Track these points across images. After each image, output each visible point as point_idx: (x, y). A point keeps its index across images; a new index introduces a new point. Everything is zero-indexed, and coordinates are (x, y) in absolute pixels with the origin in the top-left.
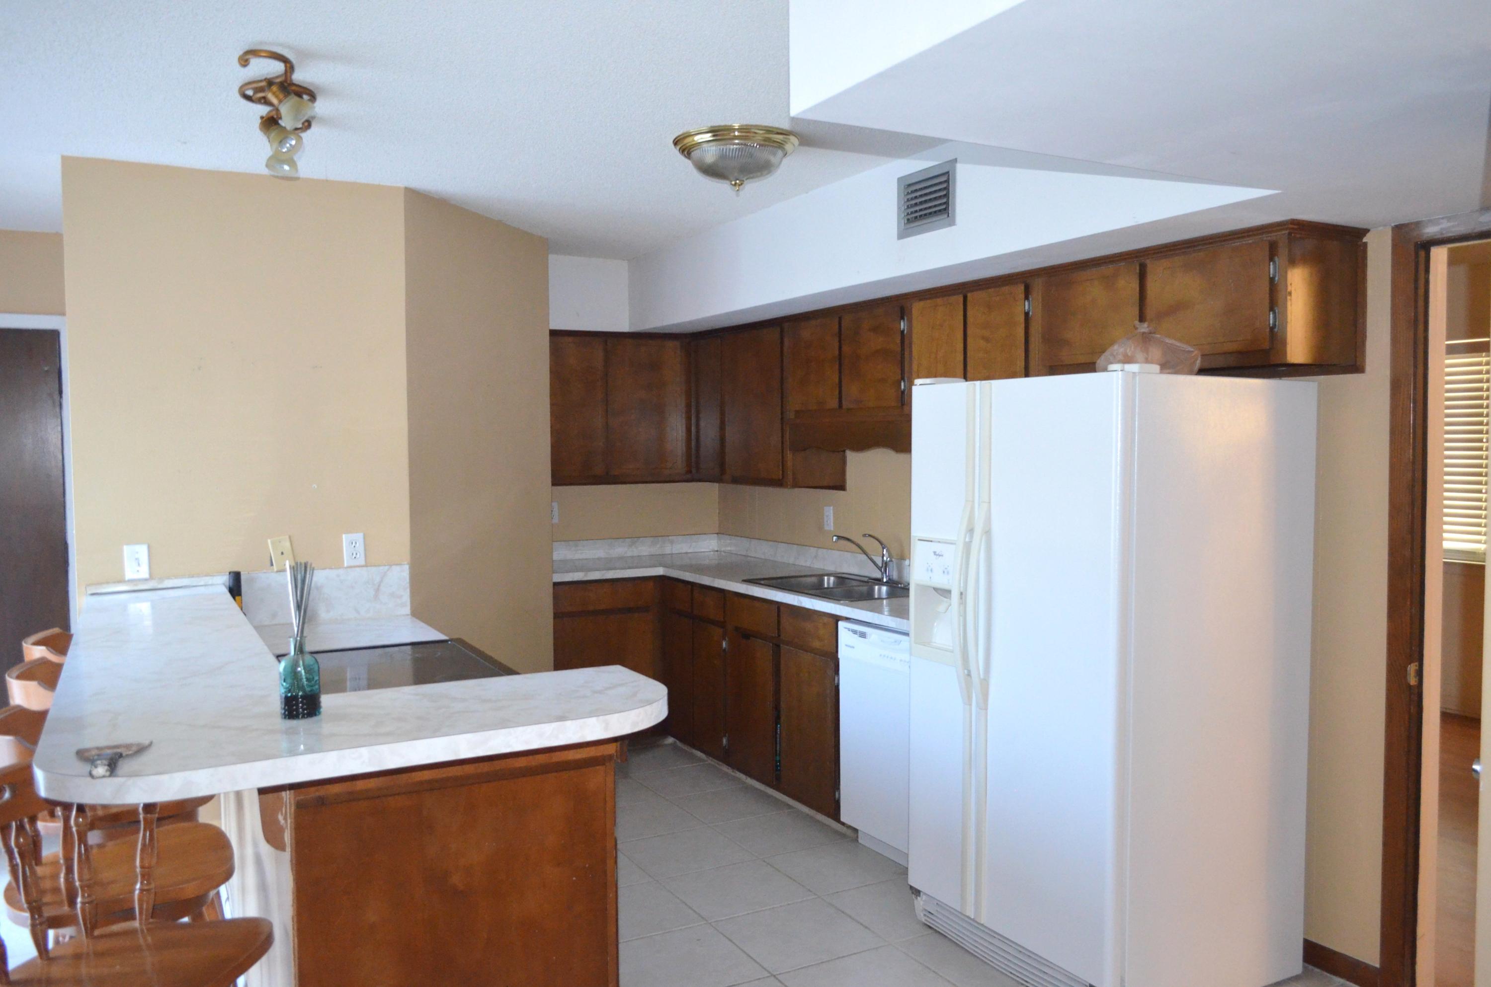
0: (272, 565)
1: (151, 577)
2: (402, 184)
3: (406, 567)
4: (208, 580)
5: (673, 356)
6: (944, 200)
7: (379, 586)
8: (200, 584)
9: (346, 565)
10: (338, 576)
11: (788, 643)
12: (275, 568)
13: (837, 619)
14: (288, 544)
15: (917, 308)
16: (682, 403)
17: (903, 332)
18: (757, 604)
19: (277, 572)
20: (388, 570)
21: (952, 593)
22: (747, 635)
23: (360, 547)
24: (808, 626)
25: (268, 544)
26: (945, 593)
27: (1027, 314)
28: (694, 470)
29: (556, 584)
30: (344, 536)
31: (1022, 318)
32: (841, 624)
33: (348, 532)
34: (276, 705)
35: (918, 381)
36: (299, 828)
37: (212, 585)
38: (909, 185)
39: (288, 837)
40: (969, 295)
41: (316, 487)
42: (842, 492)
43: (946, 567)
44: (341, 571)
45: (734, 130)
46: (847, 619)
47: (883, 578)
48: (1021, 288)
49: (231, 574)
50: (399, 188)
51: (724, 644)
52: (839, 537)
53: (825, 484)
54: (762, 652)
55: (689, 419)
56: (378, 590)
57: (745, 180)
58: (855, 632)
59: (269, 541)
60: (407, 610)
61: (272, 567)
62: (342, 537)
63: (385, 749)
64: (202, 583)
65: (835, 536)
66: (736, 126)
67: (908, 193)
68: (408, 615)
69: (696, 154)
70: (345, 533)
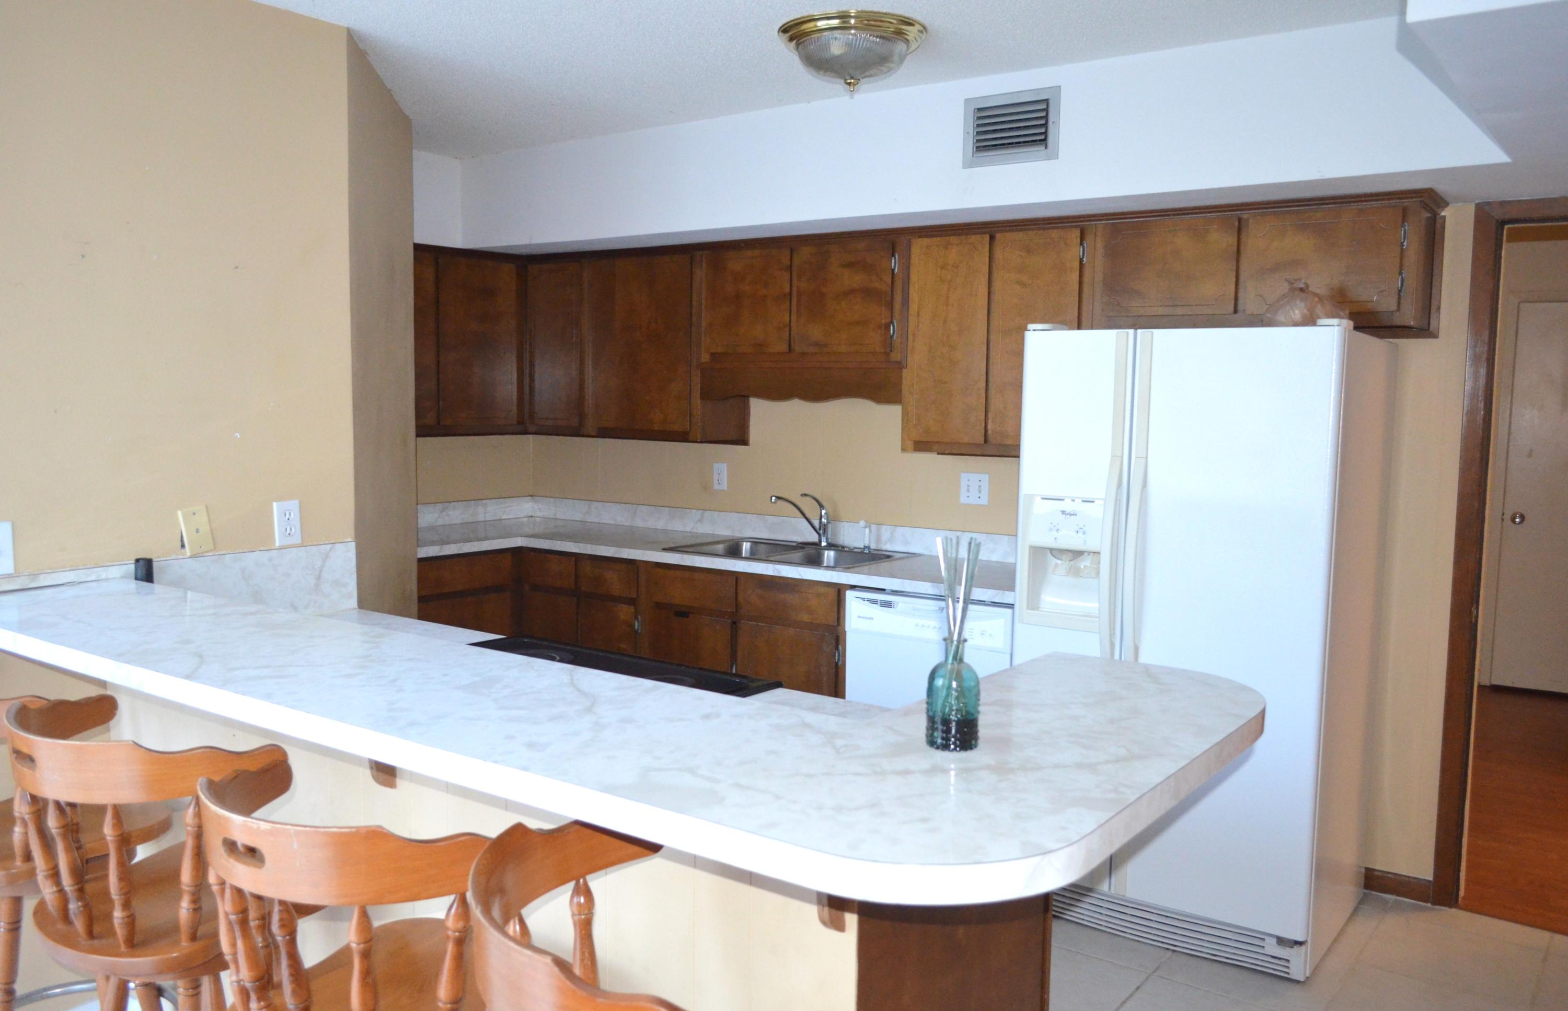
0: (183, 546)
1: (15, 573)
2: (344, 23)
3: (353, 546)
4: (103, 573)
6: (1043, 130)
7: (321, 571)
8: (89, 579)
9: (277, 544)
10: (270, 560)
11: (752, 618)
12: (189, 551)
13: (839, 591)
14: (205, 519)
17: (893, 270)
18: (699, 576)
19: (191, 557)
20: (331, 550)
21: (1101, 554)
22: (681, 612)
23: (295, 516)
24: (791, 598)
25: (177, 519)
27: (1081, 260)
29: (420, 560)
30: (275, 504)
31: (1076, 265)
32: (850, 594)
33: (279, 499)
37: (107, 579)
38: (979, 110)
40: (998, 236)
41: (239, 436)
43: (1082, 526)
44: (274, 553)
45: (851, 17)
46: (853, 587)
47: (820, 541)
48: (1076, 234)
49: (141, 563)
50: (338, 27)
52: (778, 498)
53: (730, 438)
54: (710, 631)
55: (521, 358)
56: (319, 578)
57: (861, 79)
58: (872, 602)
59: (179, 513)
60: (353, 602)
61: (183, 551)
62: (272, 507)
64: (93, 578)
65: (774, 496)
66: (853, 12)
67: (979, 118)
68: (355, 609)
70: (275, 501)
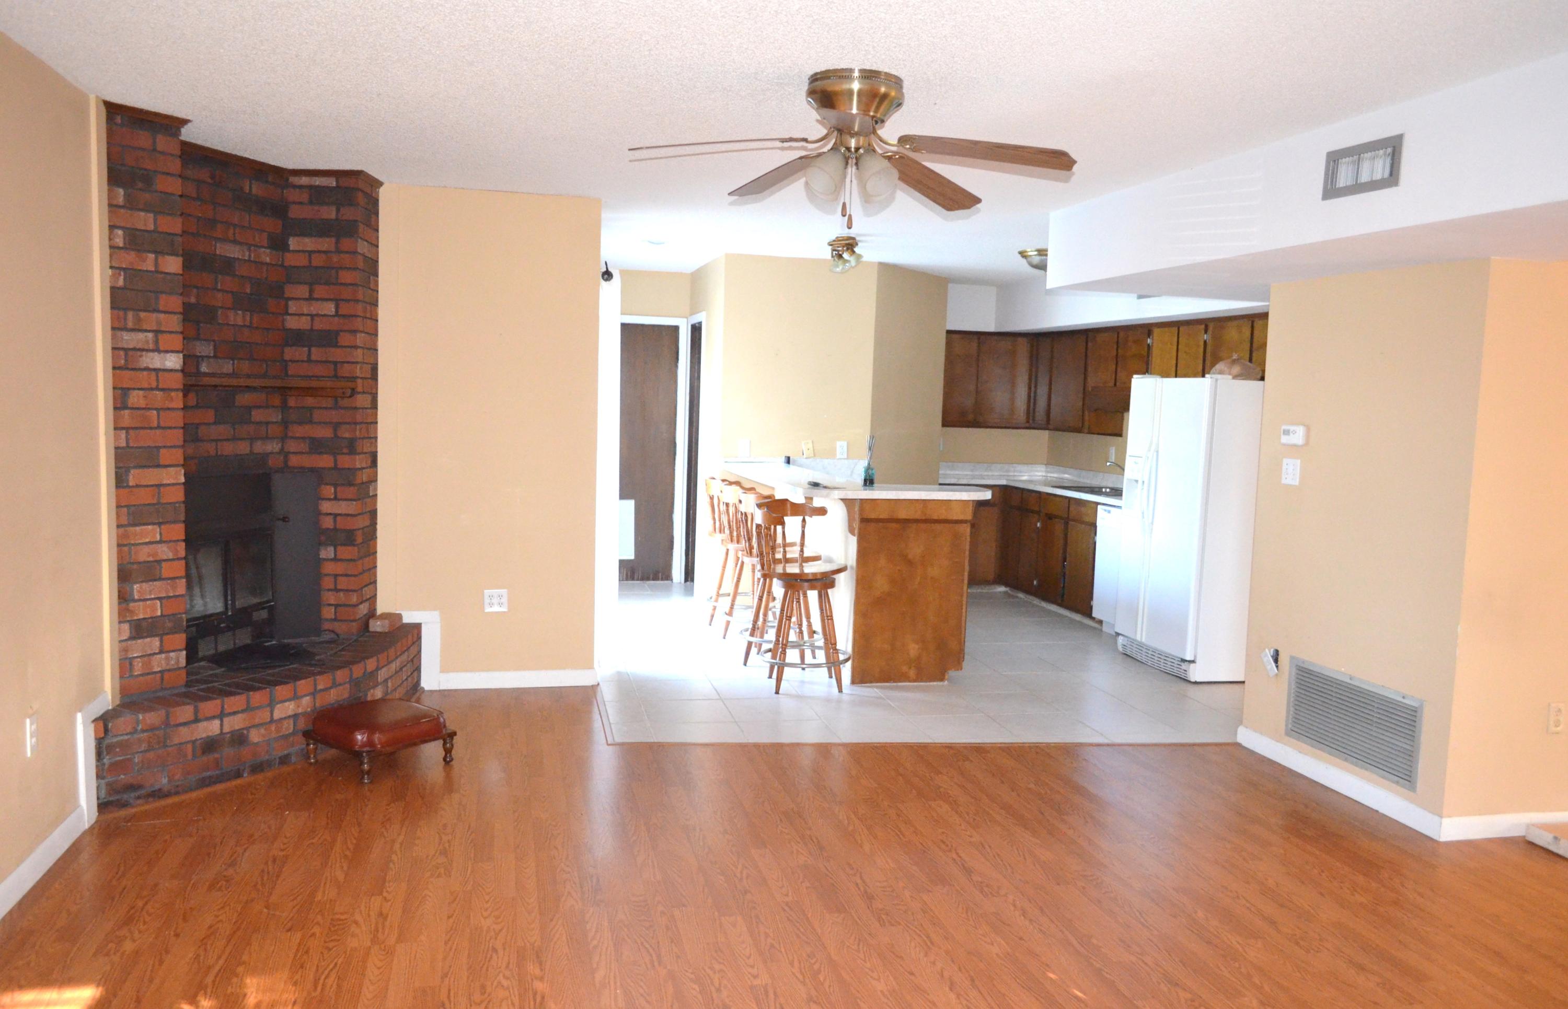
0: (803, 454)
1: (750, 456)
4: (775, 459)
5: (1023, 348)
7: (853, 469)
9: (838, 457)
10: (834, 463)
11: (1074, 520)
12: (805, 456)
13: (1098, 504)
14: (811, 444)
15: (1156, 331)
16: (1026, 377)
17: (1149, 345)
18: (1057, 499)
19: (806, 458)
20: (857, 462)
21: (1140, 482)
22: (1050, 517)
23: (845, 448)
24: (1083, 509)
25: (802, 444)
26: (1137, 481)
27: (1205, 342)
28: (1031, 421)
30: (838, 443)
31: (1202, 344)
32: (1099, 507)
33: (841, 440)
34: (862, 482)
35: (1135, 376)
36: (860, 529)
37: (777, 462)
39: (856, 532)
40: (1180, 327)
41: (826, 416)
42: (1120, 438)
44: (836, 460)
46: (1104, 504)
48: (1203, 326)
49: (786, 457)
51: (1039, 525)
53: (1109, 432)
54: (1059, 527)
55: (1030, 388)
56: (852, 472)
58: (1105, 510)
62: (836, 445)
63: (900, 492)
64: (773, 461)
69: (1029, 259)
70: (838, 441)
